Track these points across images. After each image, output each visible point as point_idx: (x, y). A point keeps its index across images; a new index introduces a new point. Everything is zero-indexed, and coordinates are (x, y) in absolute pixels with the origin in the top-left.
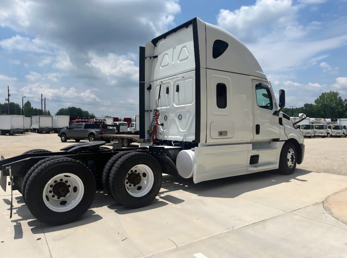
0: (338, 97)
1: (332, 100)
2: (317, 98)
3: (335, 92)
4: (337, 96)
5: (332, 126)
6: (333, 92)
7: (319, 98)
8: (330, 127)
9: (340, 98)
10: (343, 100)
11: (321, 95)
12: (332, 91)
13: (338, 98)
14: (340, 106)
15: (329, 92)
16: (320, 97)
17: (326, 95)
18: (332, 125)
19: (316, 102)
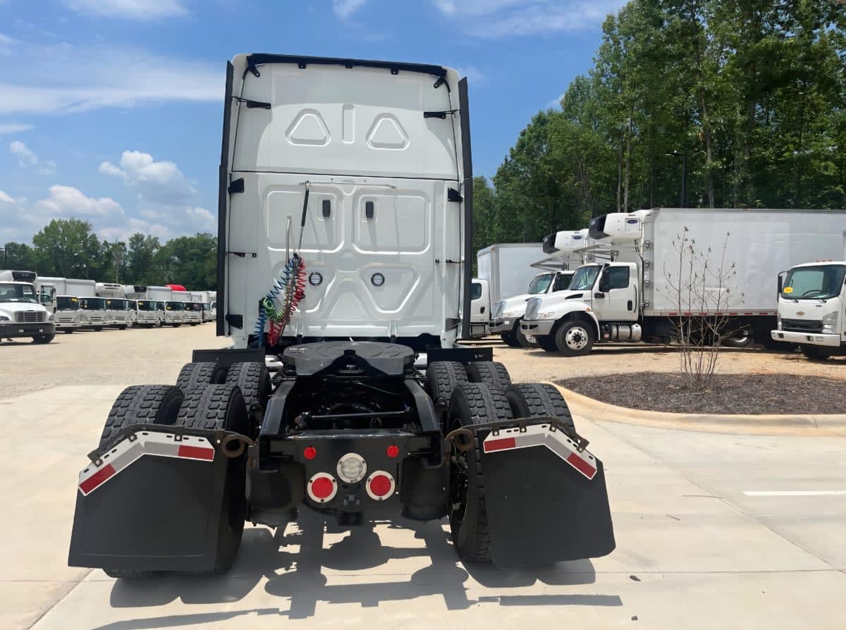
0: (90, 234)
1: (74, 240)
2: (40, 233)
3: (83, 221)
4: (88, 232)
5: (139, 302)
6: (79, 222)
7: (43, 232)
8: (133, 306)
9: (94, 236)
10: (99, 243)
11: (48, 224)
12: (76, 219)
13: (89, 236)
14: (93, 256)
15: (68, 221)
16: (46, 229)
17: (61, 227)
18: (137, 300)
19: (36, 240)
